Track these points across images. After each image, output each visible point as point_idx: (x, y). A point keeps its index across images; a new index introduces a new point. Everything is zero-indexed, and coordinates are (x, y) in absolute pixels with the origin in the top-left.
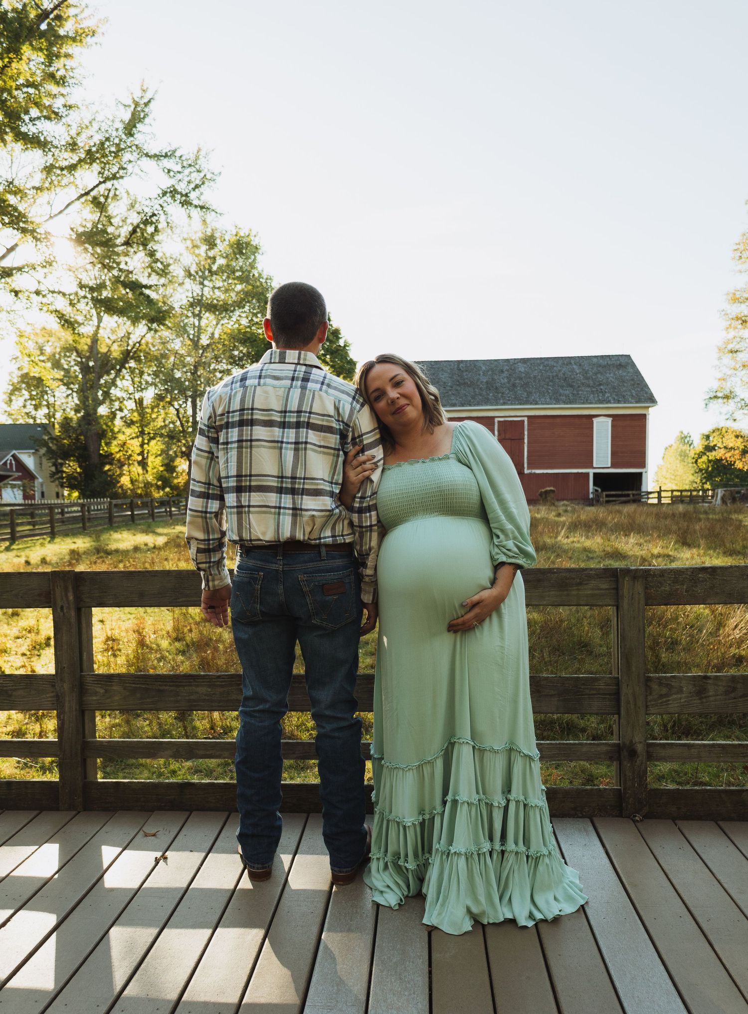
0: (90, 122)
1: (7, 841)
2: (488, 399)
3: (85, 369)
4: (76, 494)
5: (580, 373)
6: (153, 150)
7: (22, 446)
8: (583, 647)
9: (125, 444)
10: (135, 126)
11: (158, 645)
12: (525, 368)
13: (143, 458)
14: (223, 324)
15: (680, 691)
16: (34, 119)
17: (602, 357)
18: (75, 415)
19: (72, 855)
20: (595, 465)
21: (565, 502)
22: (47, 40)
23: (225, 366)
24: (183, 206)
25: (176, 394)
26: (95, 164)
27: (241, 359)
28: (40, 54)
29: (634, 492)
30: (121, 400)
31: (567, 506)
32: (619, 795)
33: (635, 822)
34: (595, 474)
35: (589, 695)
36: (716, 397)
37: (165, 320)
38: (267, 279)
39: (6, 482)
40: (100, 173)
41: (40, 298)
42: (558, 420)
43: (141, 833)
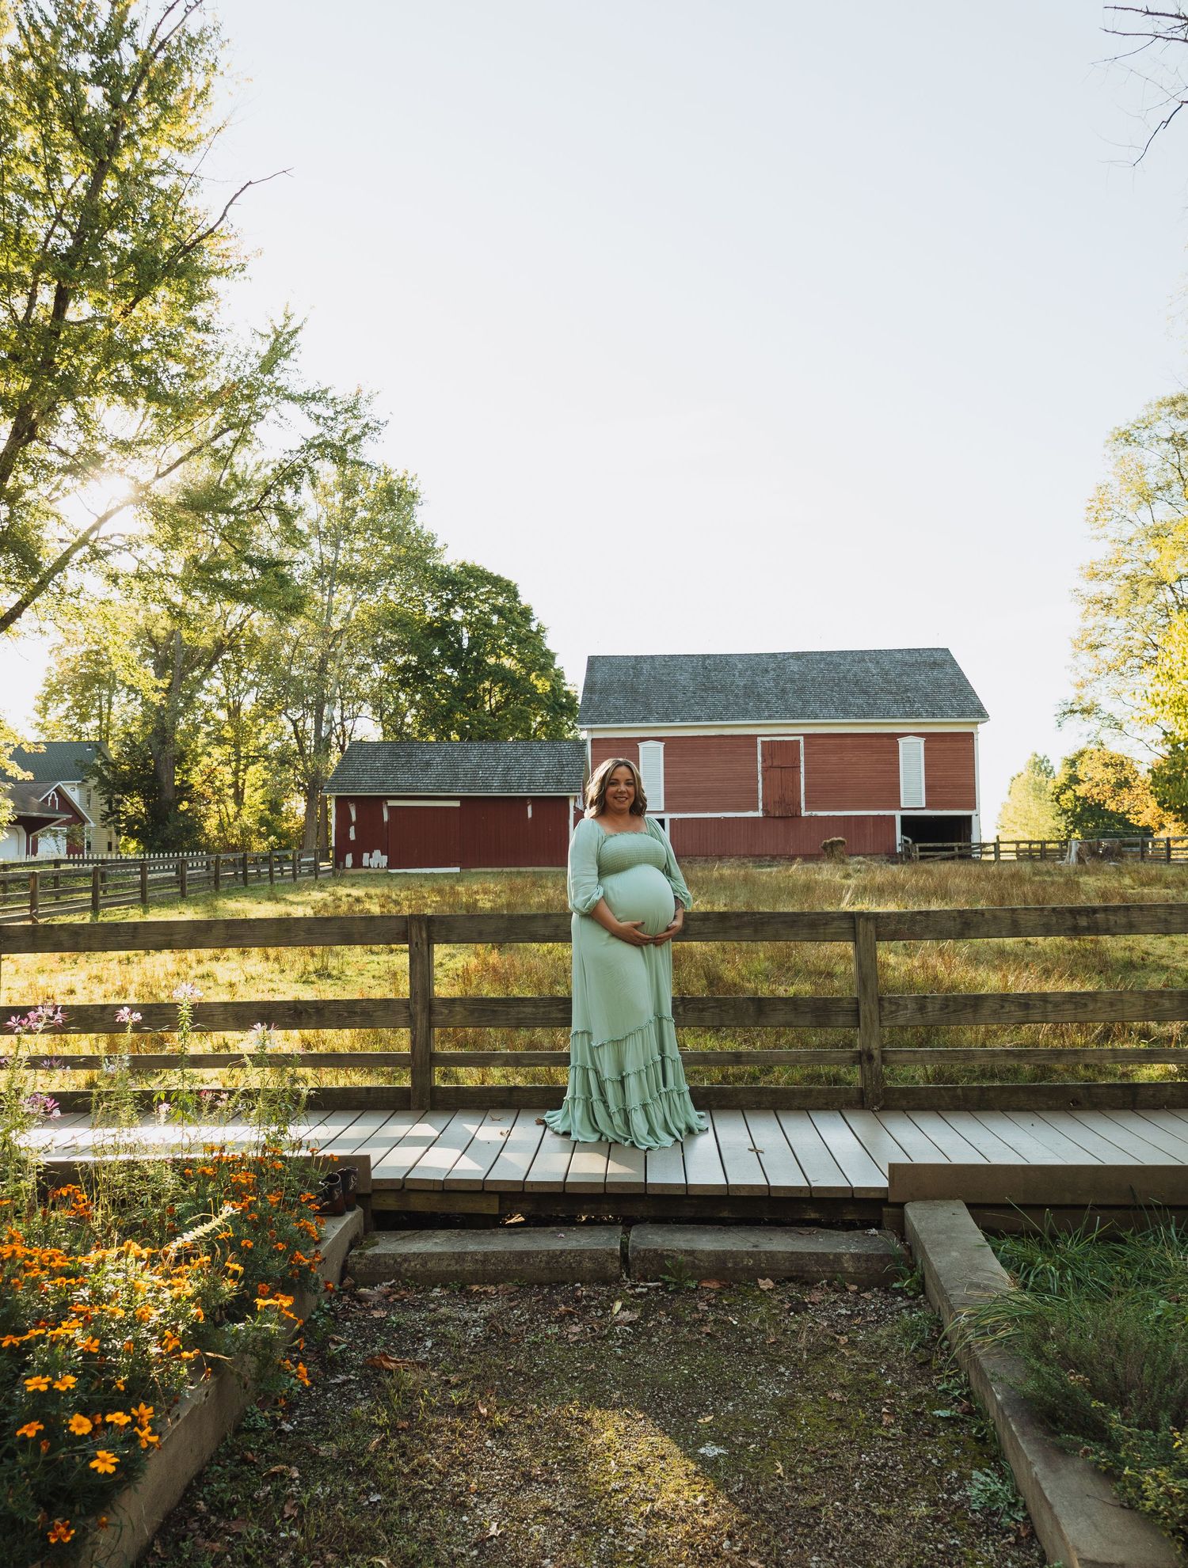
2: (747, 710)
3: (160, 662)
5: (877, 674)
7: (70, 776)
9: (212, 772)
12: (799, 665)
13: (238, 792)
14: (363, 601)
17: (909, 650)
18: (142, 728)
20: (902, 805)
21: (861, 858)
23: (361, 659)
27: (387, 649)
29: (960, 844)
30: (208, 708)
31: (860, 863)
34: (903, 817)
36: (1072, 711)
42: (849, 741)
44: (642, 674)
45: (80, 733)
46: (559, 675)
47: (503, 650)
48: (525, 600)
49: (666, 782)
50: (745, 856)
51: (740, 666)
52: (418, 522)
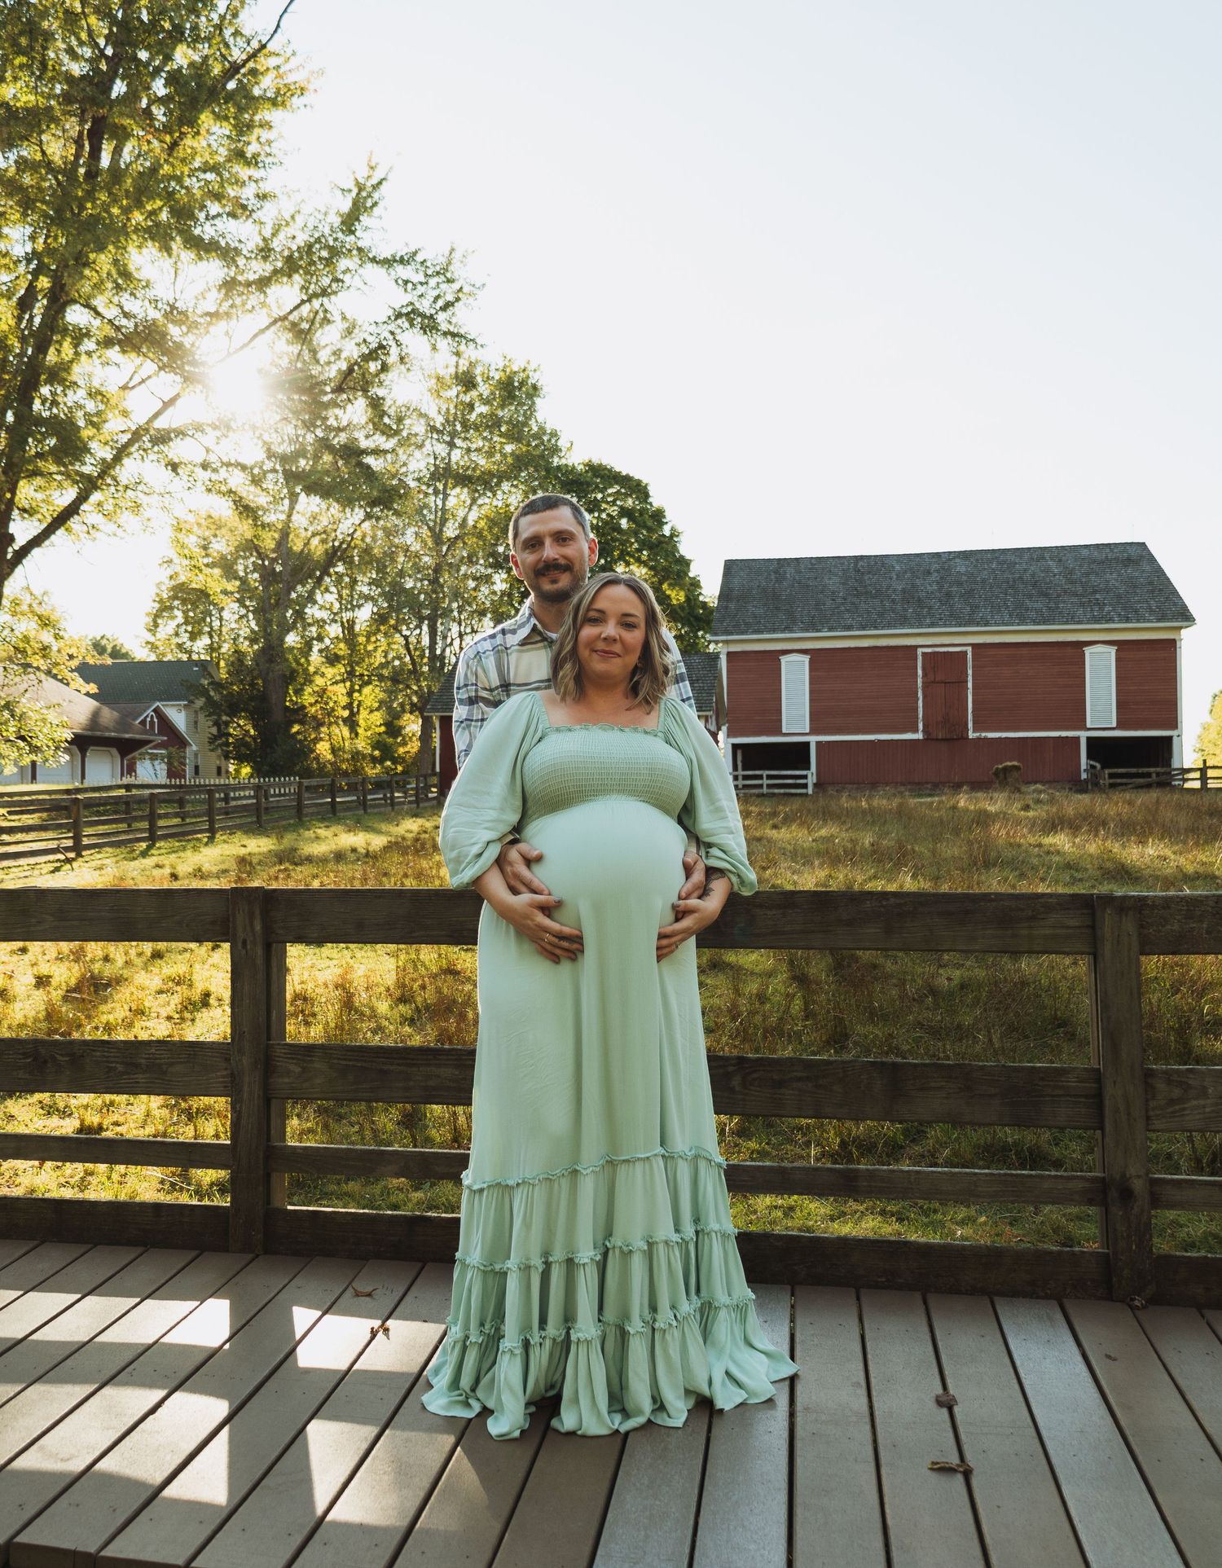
0: (293, 217)
1: (154, 1292)
2: (906, 618)
3: (268, 576)
4: (246, 770)
5: (1060, 574)
6: (385, 253)
7: (170, 696)
8: (1059, 1026)
9: (324, 691)
10: (358, 219)
11: (372, 1009)
12: (967, 566)
13: (352, 714)
14: (480, 506)
15: (1204, 1093)
16: (214, 217)
17: (1097, 545)
18: (251, 646)
19: (248, 1318)
20: (1089, 725)
21: (1039, 786)
22: (235, 104)
23: (480, 569)
24: (425, 333)
25: (405, 614)
26: (296, 277)
28: (225, 124)
29: (1158, 769)
30: (320, 623)
31: (1040, 792)
32: (1106, 1262)
33: (1133, 1308)
34: (1089, 739)
35: (1053, 1096)
37: (392, 502)
38: (551, 434)
39: (143, 750)
40: (303, 287)
41: (208, 474)
42: (1024, 651)
43: (350, 1291)
44: (785, 579)
45: (190, 652)
46: (695, 584)
47: (632, 556)
48: (656, 500)
49: (811, 700)
50: (903, 784)
51: (898, 568)
52: (540, 415)
